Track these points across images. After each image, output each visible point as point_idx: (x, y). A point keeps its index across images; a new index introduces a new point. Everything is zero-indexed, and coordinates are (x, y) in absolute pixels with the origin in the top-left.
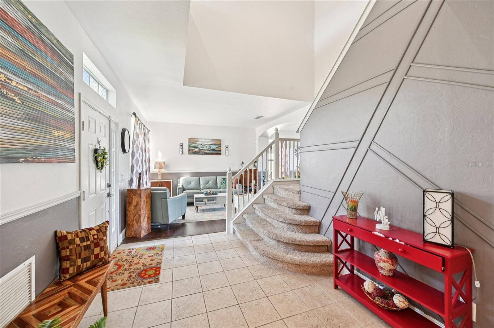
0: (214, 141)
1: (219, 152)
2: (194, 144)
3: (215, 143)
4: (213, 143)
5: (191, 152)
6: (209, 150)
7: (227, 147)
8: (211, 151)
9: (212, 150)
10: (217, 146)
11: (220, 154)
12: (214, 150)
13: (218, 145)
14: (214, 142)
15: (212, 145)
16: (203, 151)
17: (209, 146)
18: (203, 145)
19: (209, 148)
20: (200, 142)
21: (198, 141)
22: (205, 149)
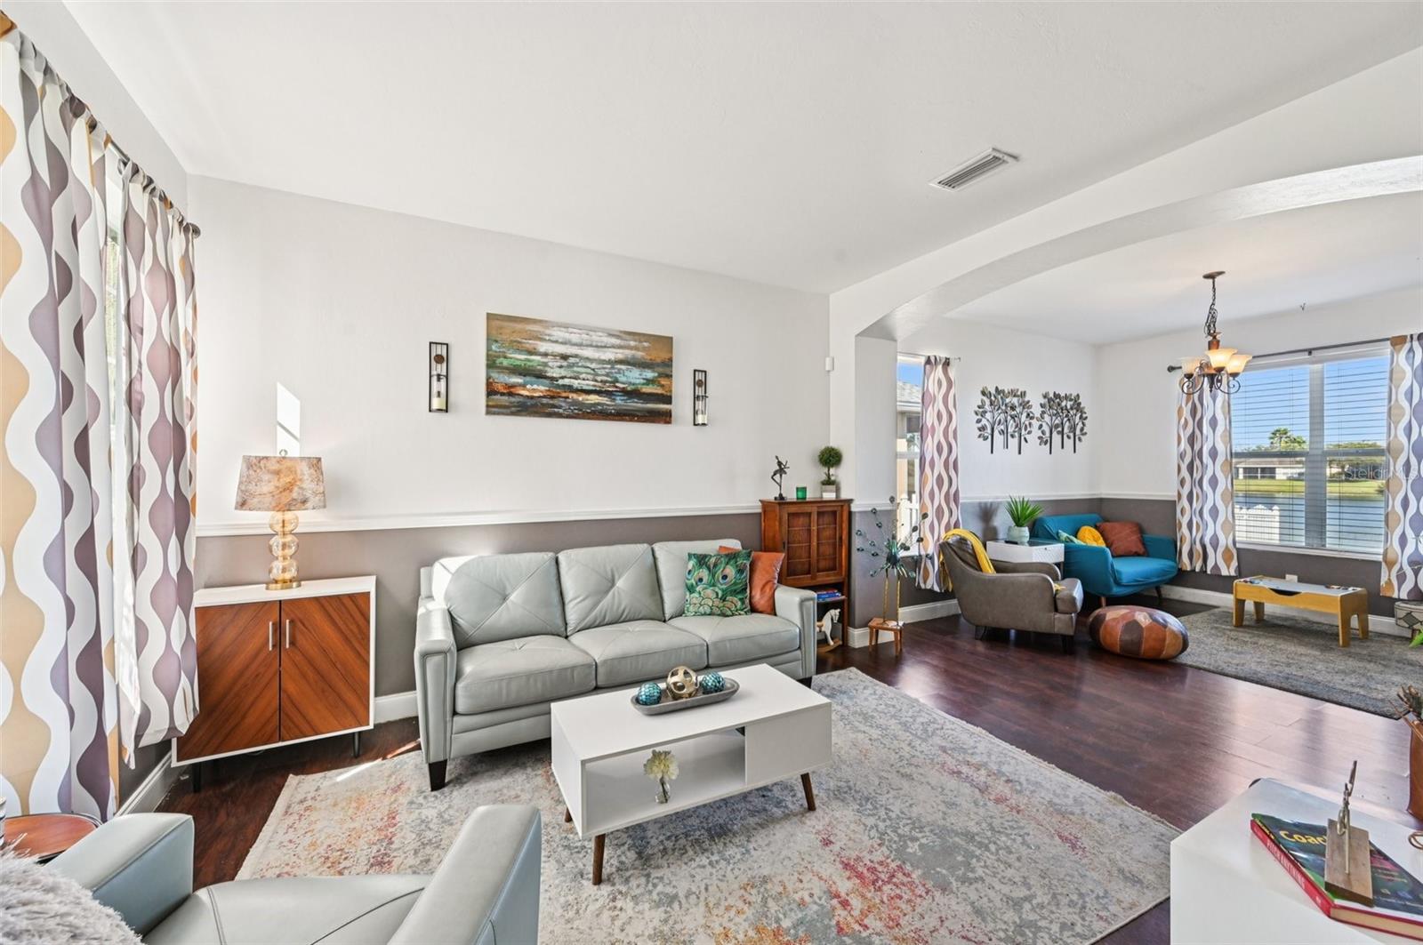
0: (633, 344)
1: (663, 407)
2: (520, 351)
3: (639, 354)
4: (628, 353)
5: (502, 400)
6: (608, 394)
7: (700, 382)
8: (619, 401)
9: (625, 392)
10: (650, 374)
11: (665, 417)
12: (633, 394)
13: (658, 365)
14: (636, 348)
15: (623, 367)
16: (575, 396)
17: (607, 371)
18: (572, 360)
19: (609, 379)
20: (556, 342)
21: (547, 338)
22: (587, 385)
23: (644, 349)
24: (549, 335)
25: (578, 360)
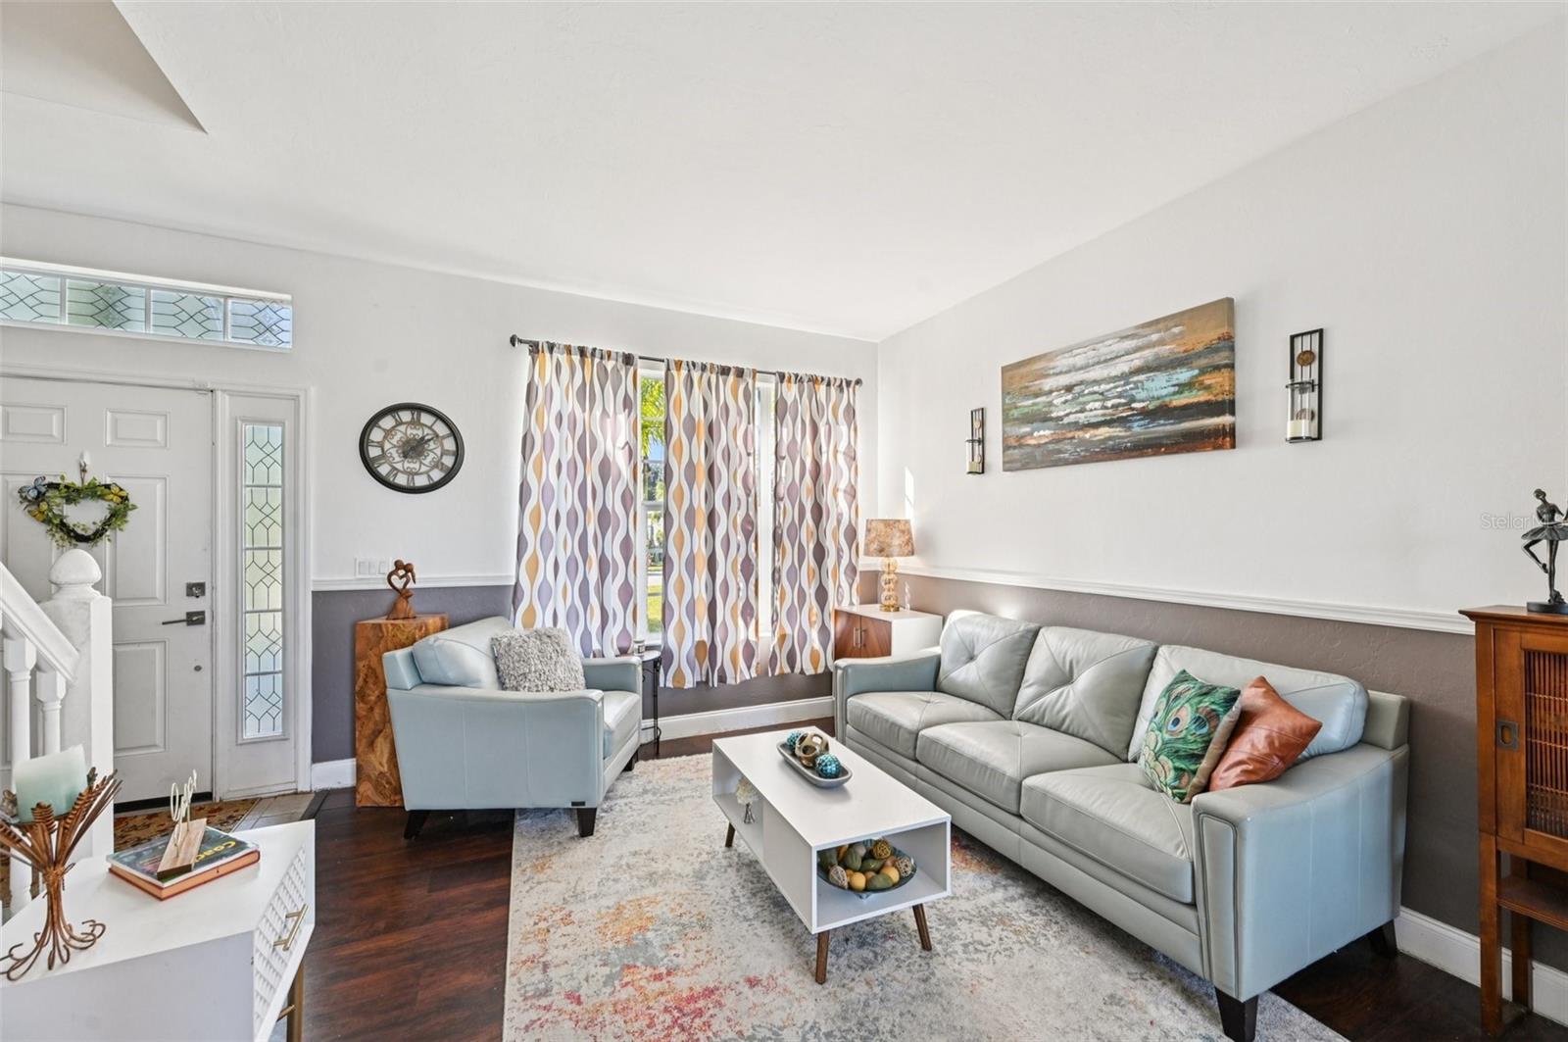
0: (1155, 337)
1: (1225, 420)
2: (1027, 397)
3: (1164, 350)
4: (1148, 355)
5: (1022, 457)
6: (1122, 421)
7: (1307, 353)
8: (1137, 428)
9: (1148, 414)
10: (1184, 375)
11: (1227, 438)
12: (1163, 412)
13: (1199, 355)
14: (1161, 342)
15: (1142, 377)
16: (1080, 434)
17: (1119, 390)
18: (1077, 389)
19: (1123, 401)
20: (1061, 373)
21: (1051, 372)
22: (1095, 416)
23: (1174, 338)
24: (1053, 368)
25: (1083, 387)
